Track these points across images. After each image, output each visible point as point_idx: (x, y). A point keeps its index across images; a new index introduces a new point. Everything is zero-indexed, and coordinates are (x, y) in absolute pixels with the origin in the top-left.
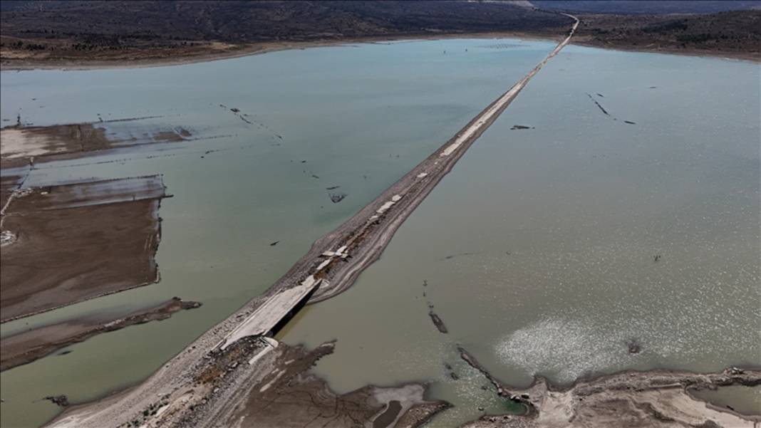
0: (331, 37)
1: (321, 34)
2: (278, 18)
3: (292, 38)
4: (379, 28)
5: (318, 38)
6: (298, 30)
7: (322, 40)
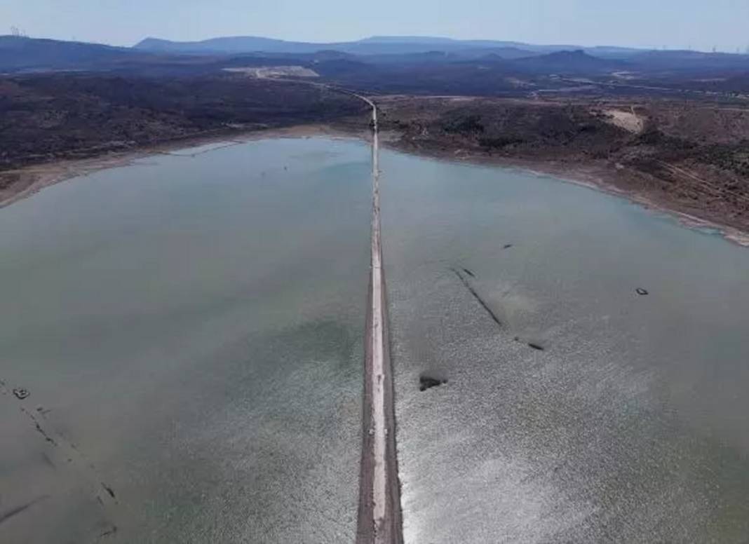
0: (121, 147)
1: (108, 144)
2: (48, 125)
3: (70, 153)
4: (175, 128)
5: (105, 151)
6: (77, 140)
7: (111, 153)
